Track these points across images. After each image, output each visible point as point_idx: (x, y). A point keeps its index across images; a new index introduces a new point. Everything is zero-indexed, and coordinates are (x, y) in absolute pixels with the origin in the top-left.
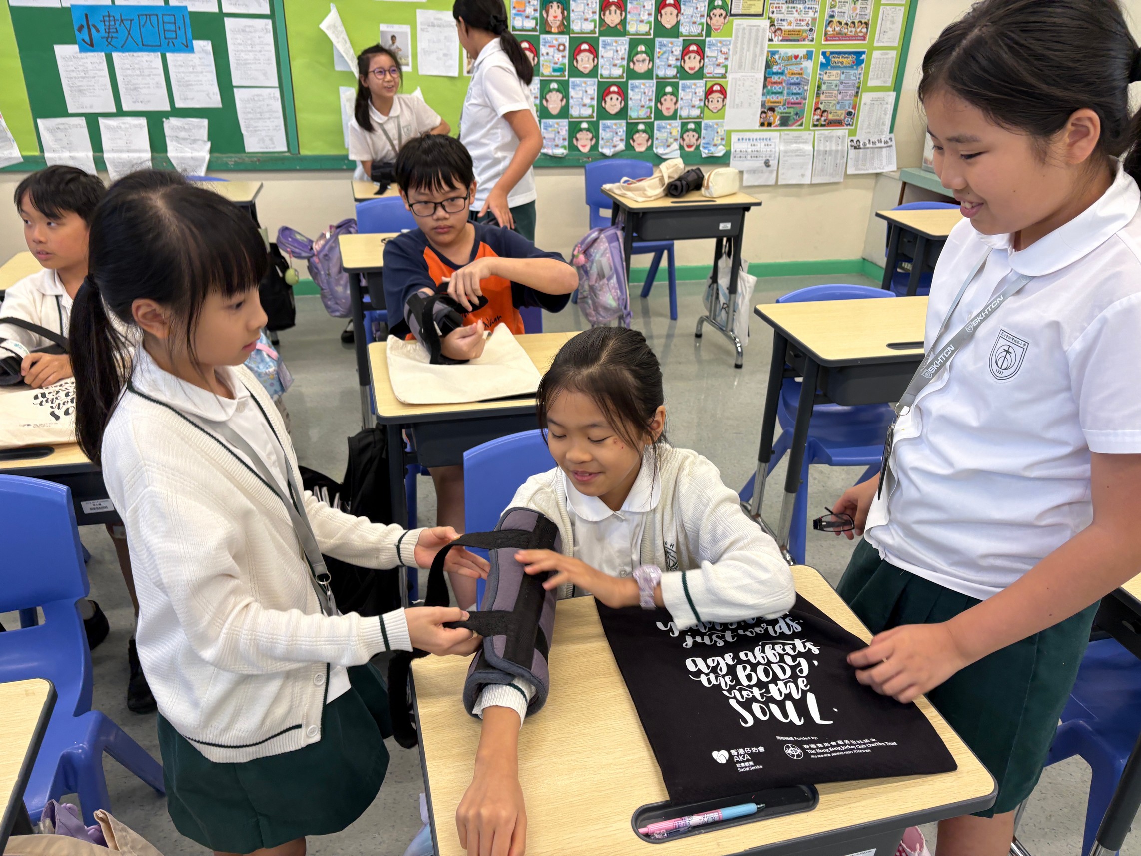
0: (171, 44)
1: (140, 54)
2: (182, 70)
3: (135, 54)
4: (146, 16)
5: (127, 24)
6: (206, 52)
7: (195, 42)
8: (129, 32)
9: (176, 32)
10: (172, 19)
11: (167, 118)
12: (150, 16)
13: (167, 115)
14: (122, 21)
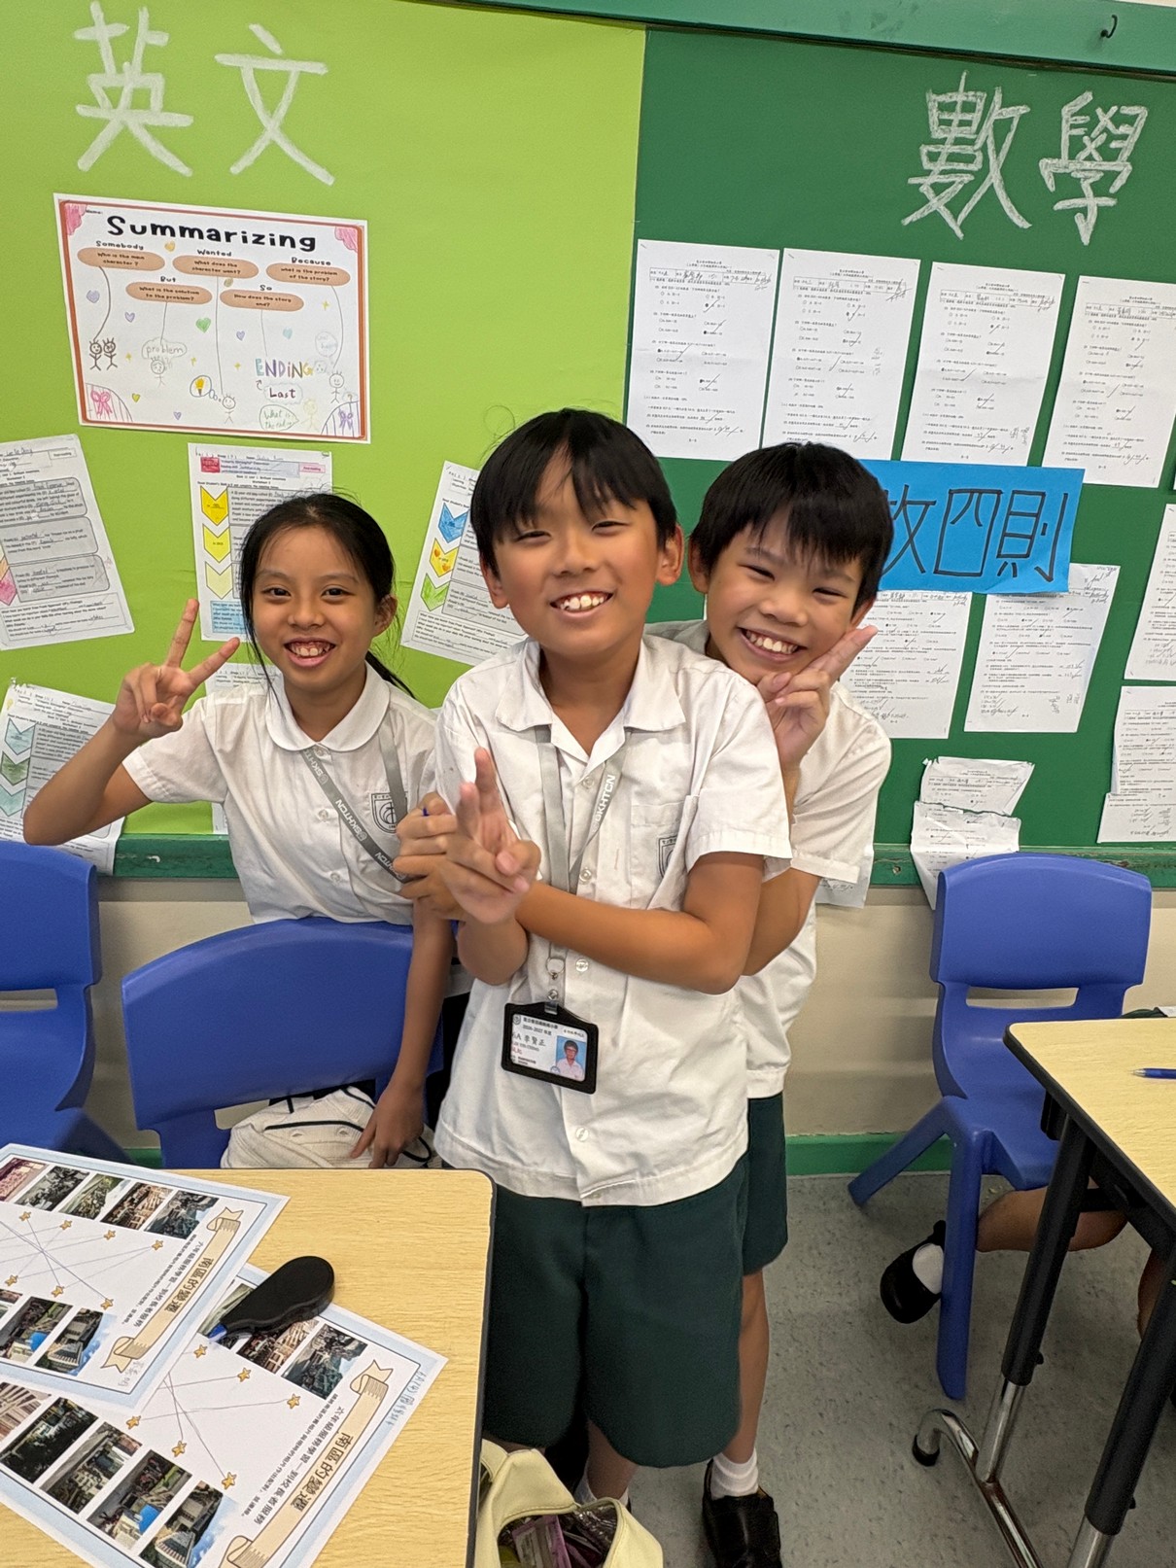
0: (1009, 567)
1: (919, 594)
2: (1012, 637)
3: (908, 594)
4: (972, 492)
5: (914, 512)
6: (1094, 596)
7: (1075, 568)
8: (911, 537)
9: (1031, 538)
10: (1030, 504)
11: (934, 758)
12: (980, 492)
13: (935, 749)
14: (904, 503)
